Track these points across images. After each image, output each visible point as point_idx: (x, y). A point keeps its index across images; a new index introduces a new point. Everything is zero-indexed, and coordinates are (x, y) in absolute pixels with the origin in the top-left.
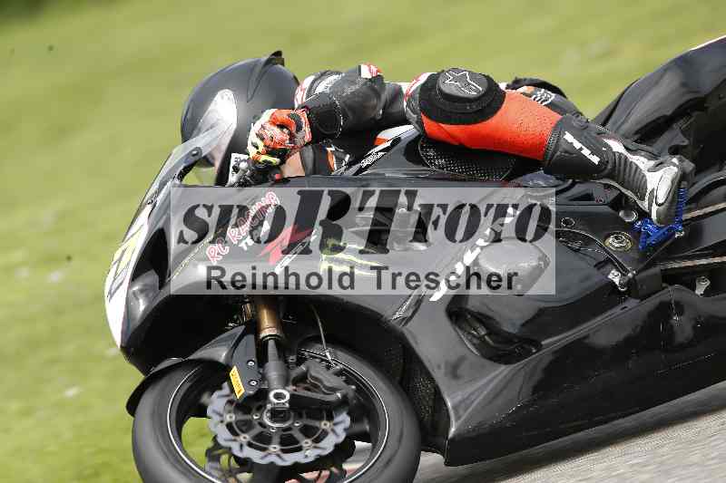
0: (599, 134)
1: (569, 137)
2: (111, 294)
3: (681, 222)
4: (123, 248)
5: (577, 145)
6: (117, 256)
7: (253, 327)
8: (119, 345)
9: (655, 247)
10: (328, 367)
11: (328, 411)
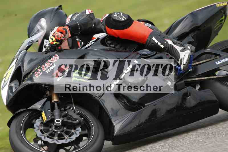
0: (164, 37)
1: (154, 39)
2: (3, 88)
3: (191, 66)
4: (7, 73)
5: (156, 41)
6: (5, 75)
7: (50, 99)
8: (5, 104)
9: (182, 74)
10: (74, 112)
11: (74, 126)
